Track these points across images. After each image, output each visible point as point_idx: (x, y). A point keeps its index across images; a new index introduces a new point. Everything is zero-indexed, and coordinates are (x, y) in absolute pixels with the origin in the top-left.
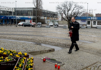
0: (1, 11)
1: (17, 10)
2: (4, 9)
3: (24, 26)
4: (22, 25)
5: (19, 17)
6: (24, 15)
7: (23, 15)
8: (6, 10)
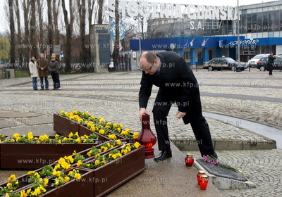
0: (200, 22)
1: (249, 12)
2: (206, 13)
3: (262, 68)
4: (258, 66)
5: (252, 39)
6: (272, 28)
7: (270, 30)
8: (214, 19)
